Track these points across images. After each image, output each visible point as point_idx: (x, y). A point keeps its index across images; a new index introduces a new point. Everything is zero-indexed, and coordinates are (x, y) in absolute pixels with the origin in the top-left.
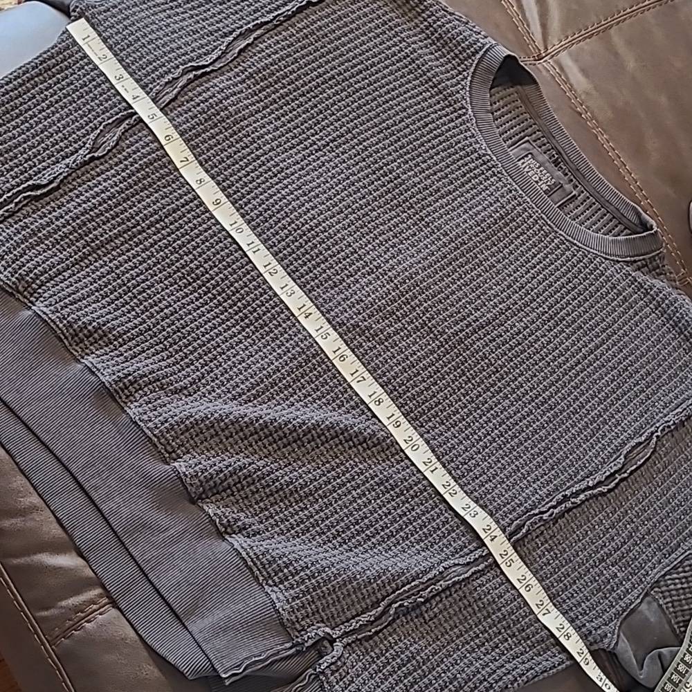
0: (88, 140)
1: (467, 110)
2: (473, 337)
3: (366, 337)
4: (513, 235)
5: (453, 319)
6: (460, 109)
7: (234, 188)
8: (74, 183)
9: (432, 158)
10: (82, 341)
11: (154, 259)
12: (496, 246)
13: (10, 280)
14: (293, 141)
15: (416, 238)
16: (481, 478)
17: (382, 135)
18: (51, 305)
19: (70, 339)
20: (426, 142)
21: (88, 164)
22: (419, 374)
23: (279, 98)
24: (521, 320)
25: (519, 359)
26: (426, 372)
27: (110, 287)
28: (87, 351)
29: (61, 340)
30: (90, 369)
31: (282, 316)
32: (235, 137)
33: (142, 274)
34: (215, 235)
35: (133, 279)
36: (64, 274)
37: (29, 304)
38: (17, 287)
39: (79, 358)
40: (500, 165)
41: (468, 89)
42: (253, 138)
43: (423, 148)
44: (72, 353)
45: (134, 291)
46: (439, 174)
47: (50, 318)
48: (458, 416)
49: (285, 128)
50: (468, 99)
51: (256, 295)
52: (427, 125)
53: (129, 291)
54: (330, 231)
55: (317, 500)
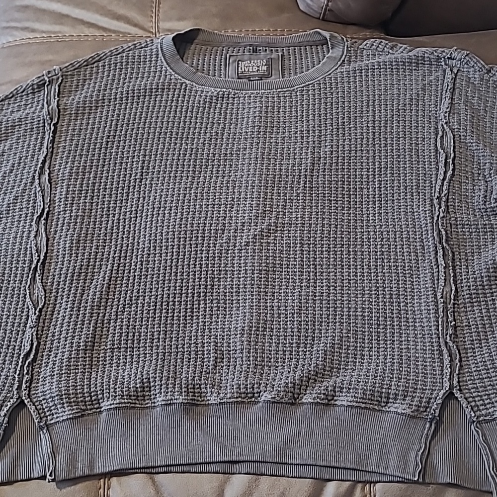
0: (27, 304)
1: (185, 83)
2: (314, 180)
4: (275, 113)
5: (295, 183)
6: (181, 86)
7: (124, 245)
8: (44, 332)
9: (197, 123)
10: (144, 396)
11: (125, 320)
12: (273, 127)
13: (73, 409)
14: (125, 191)
15: (233, 166)
16: (397, 236)
17: (161, 139)
18: (109, 398)
19: (138, 402)
20: (185, 119)
21: (41, 315)
22: (310, 224)
23: (94, 180)
24: (326, 146)
25: (346, 164)
26: (313, 219)
27: (121, 358)
28: (152, 397)
29: (135, 407)
30: (166, 404)
31: (215, 273)
32: (97, 223)
33: (128, 333)
34: (141, 276)
35: (127, 341)
36: (92, 377)
37: (98, 410)
38: (81, 409)
39: (153, 405)
40: (231, 90)
41: (173, 73)
42: (106, 214)
43: (187, 123)
44: (147, 407)
45: (135, 345)
46: (209, 126)
47: (117, 404)
48: (352, 221)
49: (114, 189)
50: (179, 77)
51: (192, 278)
52: (176, 111)
53: (133, 348)
54: (191, 210)
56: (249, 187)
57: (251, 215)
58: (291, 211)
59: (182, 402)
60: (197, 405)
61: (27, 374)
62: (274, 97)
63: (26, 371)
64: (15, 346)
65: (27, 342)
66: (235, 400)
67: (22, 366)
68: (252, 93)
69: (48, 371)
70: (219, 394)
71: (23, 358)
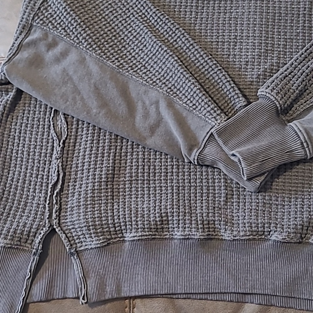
0: (52, 135)
5: (294, 22)
8: (69, 163)
10: (163, 228)
13: (100, 239)
18: (131, 230)
19: (157, 233)
21: (64, 147)
28: (170, 230)
29: (155, 238)
30: (184, 239)
33: (144, 166)
35: (144, 173)
36: (114, 207)
37: (121, 239)
38: (107, 238)
39: (171, 237)
44: (166, 238)
45: (151, 178)
47: (139, 236)
53: (149, 181)
56: (251, 26)
57: (254, 54)
58: (291, 50)
59: (199, 238)
60: (211, 239)
61: (56, 203)
63: (55, 202)
64: (43, 176)
65: (54, 173)
66: (247, 238)
67: (51, 196)
69: (75, 201)
70: (232, 231)
71: (51, 188)
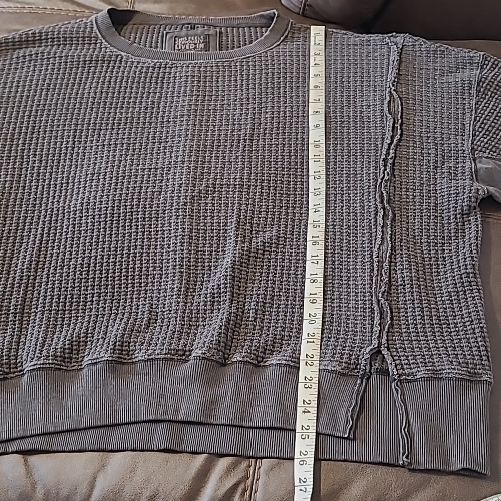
1: (121, 55)
2: (254, 144)
3: (204, 197)
4: (214, 82)
5: (234, 147)
6: (117, 58)
7: (55, 210)
9: (132, 92)
10: (71, 358)
11: (56, 282)
12: (212, 95)
14: (55, 158)
15: (171, 132)
16: (337, 199)
17: (94, 109)
18: (32, 359)
19: (64, 364)
20: (120, 89)
22: (250, 186)
23: (22, 146)
24: (267, 112)
25: (287, 129)
26: (252, 181)
28: (80, 359)
29: (60, 369)
30: (92, 364)
31: (152, 234)
32: (26, 188)
33: (60, 295)
34: (73, 238)
35: (59, 303)
36: (21, 340)
37: (21, 373)
38: (4, 372)
39: (79, 367)
40: (168, 61)
41: (109, 46)
42: (35, 179)
43: (122, 93)
44: (73, 370)
45: (67, 308)
46: (144, 96)
47: (40, 364)
48: (292, 183)
49: (44, 156)
50: (115, 50)
51: (127, 240)
52: (110, 82)
53: (65, 311)
54: (126, 174)
55: (279, 295)
56: (187, 151)
58: (230, 172)
59: (107, 360)
60: (124, 363)
62: (213, 66)
66: (164, 356)
68: (191, 63)
70: (148, 350)
